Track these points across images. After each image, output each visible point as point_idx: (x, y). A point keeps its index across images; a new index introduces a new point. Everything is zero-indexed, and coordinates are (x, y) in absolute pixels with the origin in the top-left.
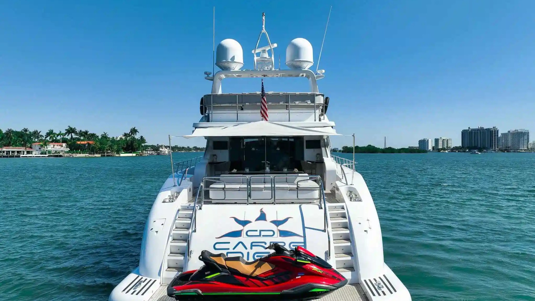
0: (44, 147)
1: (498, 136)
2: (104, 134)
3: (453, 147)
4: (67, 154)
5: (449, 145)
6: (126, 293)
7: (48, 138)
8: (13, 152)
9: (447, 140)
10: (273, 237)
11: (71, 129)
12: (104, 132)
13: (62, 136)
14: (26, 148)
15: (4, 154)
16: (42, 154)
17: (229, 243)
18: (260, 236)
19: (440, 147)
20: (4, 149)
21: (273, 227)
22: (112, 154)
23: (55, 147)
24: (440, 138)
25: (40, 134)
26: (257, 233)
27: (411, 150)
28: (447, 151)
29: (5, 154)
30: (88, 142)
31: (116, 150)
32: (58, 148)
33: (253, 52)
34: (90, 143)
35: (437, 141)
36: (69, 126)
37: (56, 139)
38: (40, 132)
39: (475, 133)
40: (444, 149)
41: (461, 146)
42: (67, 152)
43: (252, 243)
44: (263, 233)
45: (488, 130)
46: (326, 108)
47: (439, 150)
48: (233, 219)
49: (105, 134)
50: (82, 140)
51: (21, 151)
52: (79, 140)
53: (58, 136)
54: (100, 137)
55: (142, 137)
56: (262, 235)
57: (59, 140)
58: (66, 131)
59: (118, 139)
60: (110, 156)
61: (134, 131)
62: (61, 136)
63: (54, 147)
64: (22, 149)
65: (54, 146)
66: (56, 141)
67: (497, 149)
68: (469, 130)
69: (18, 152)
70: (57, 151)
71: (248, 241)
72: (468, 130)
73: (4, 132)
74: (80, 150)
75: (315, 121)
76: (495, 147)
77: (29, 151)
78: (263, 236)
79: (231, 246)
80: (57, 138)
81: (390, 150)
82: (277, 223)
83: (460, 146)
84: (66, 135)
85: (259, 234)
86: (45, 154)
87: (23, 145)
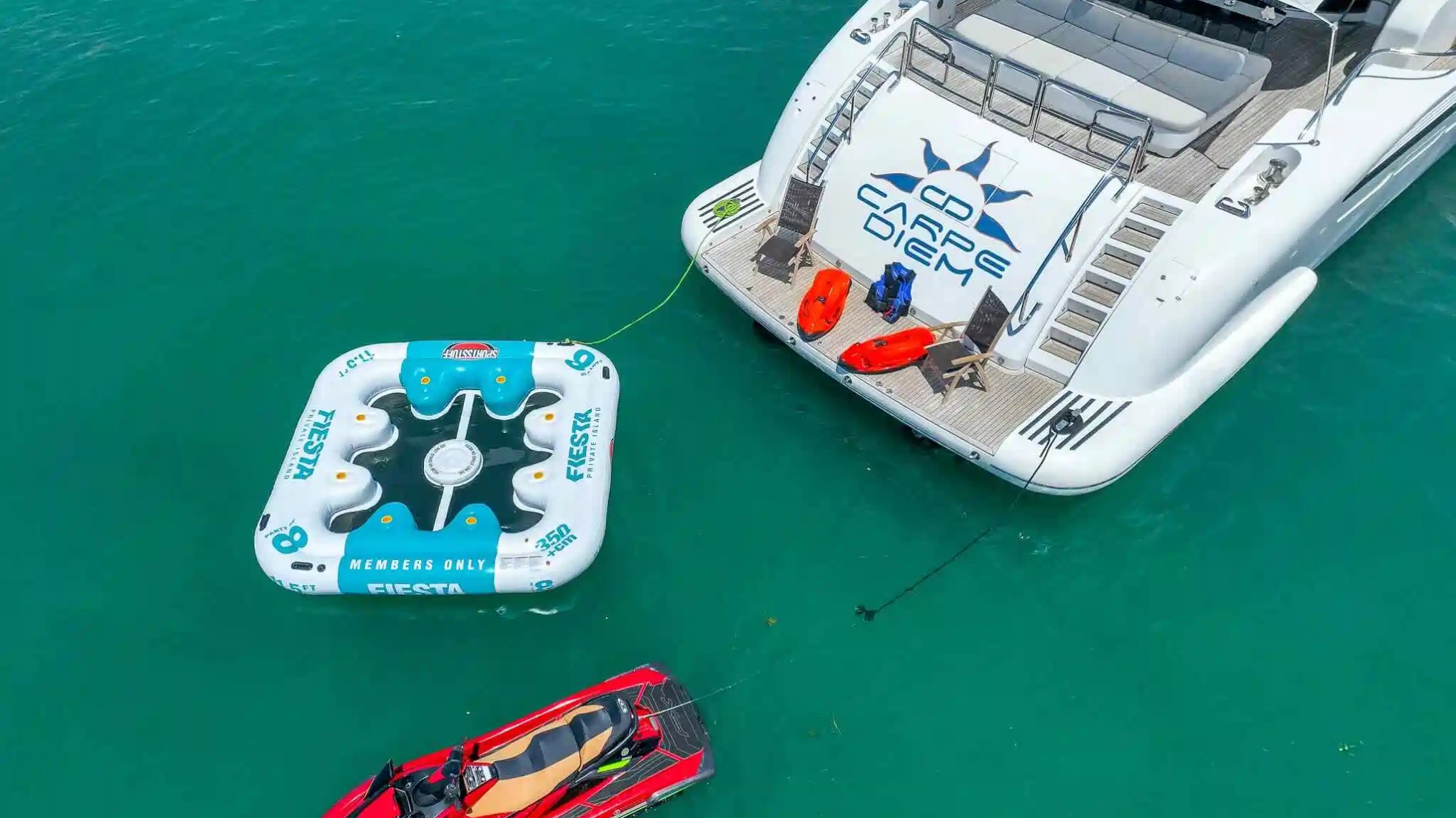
6: (700, 216)
10: (962, 222)
17: (885, 195)
18: (943, 206)
21: (979, 200)
43: (921, 216)
48: (924, 144)
56: (946, 208)
71: (915, 208)
78: (948, 211)
79: (884, 204)
85: (941, 204)
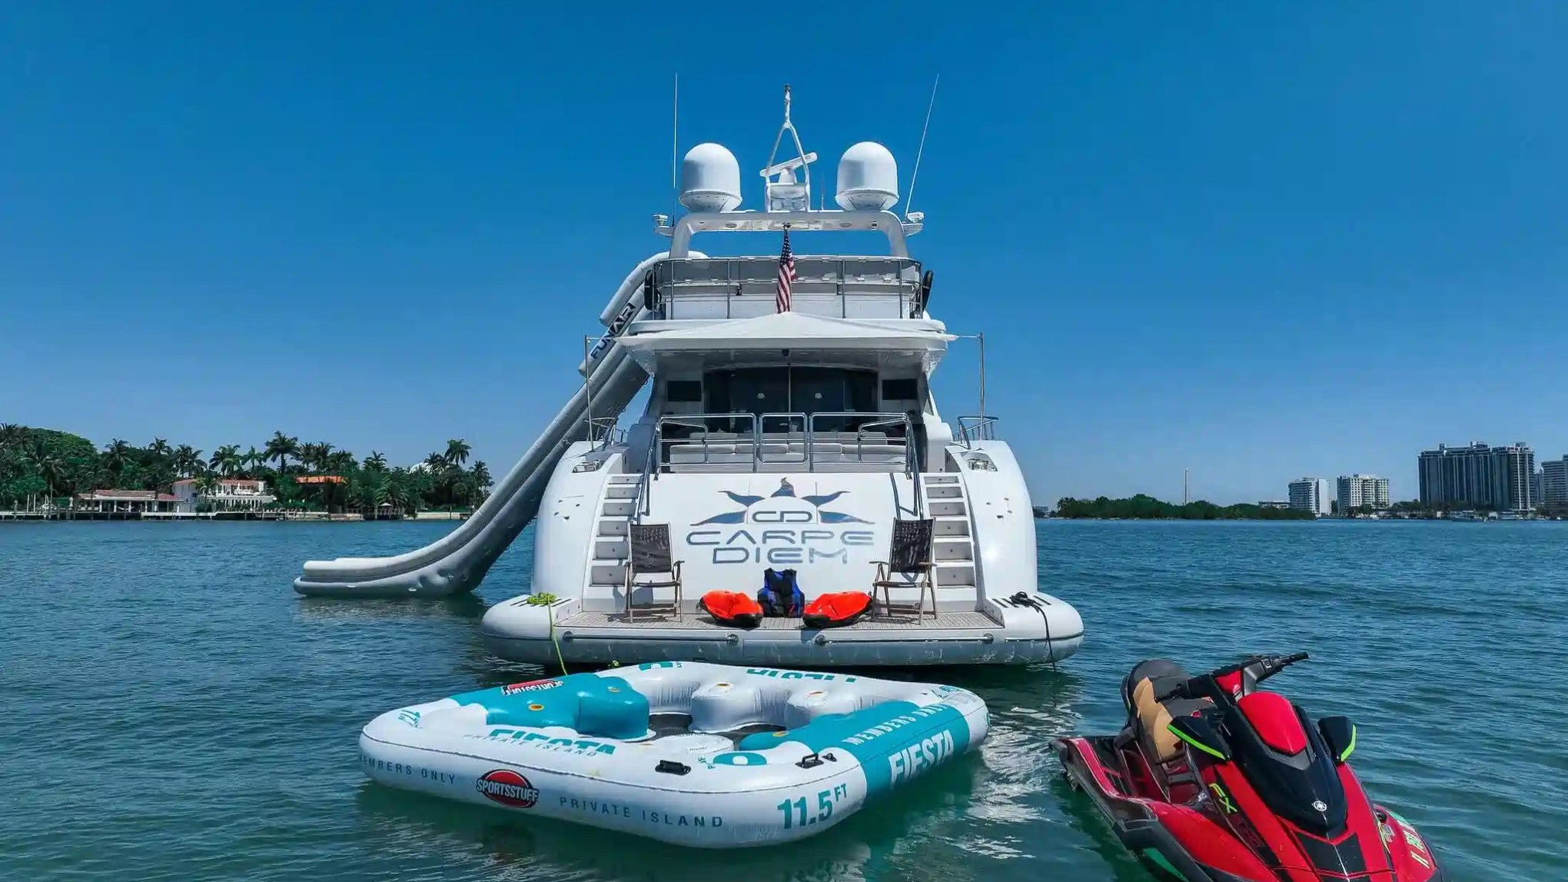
0: (206, 492)
1: (1532, 469)
2: (373, 457)
3: (1395, 504)
4: (268, 511)
5: (1383, 498)
7: (218, 469)
8: (121, 503)
9: (1377, 482)
10: (808, 523)
11: (283, 440)
12: (374, 453)
13: (256, 463)
14: (156, 494)
15: (96, 509)
16: (199, 510)
18: (782, 520)
19: (1356, 501)
20: (98, 497)
21: (810, 507)
22: (393, 511)
23: (236, 493)
24: (1352, 477)
25: (199, 457)
26: (777, 517)
27: (1267, 512)
28: (1375, 516)
29: (101, 511)
30: (329, 479)
31: (404, 500)
32: (246, 493)
33: (762, 173)
34: (335, 482)
35: (1344, 485)
36: (278, 433)
37: (240, 469)
38: (197, 453)
39: (1460, 461)
40: (1365, 509)
41: (1419, 501)
42: (270, 506)
43: (765, 533)
44: (787, 517)
45: (1501, 451)
46: (926, 293)
47: (1351, 513)
48: (725, 494)
49: (377, 458)
50: (311, 474)
51: (143, 503)
52: (302, 471)
53: (247, 463)
54: (361, 466)
55: (479, 465)
56: (786, 520)
57: (247, 472)
58: (268, 448)
59: (413, 470)
60: (388, 519)
61: (458, 450)
62: (255, 461)
63: (232, 492)
64: (148, 496)
65: (233, 488)
66: (242, 476)
67: (1530, 509)
68: (1441, 452)
69: (136, 504)
70: (242, 503)
71: (757, 530)
72: (1438, 452)
73: (100, 452)
74: (303, 501)
75: (901, 317)
76: (1525, 502)
77: (166, 503)
78: (789, 521)
79: (722, 538)
80: (243, 467)
81: (1204, 511)
82: (817, 500)
83: (1416, 500)
84: (269, 460)
86: (210, 510)
87: (148, 487)
